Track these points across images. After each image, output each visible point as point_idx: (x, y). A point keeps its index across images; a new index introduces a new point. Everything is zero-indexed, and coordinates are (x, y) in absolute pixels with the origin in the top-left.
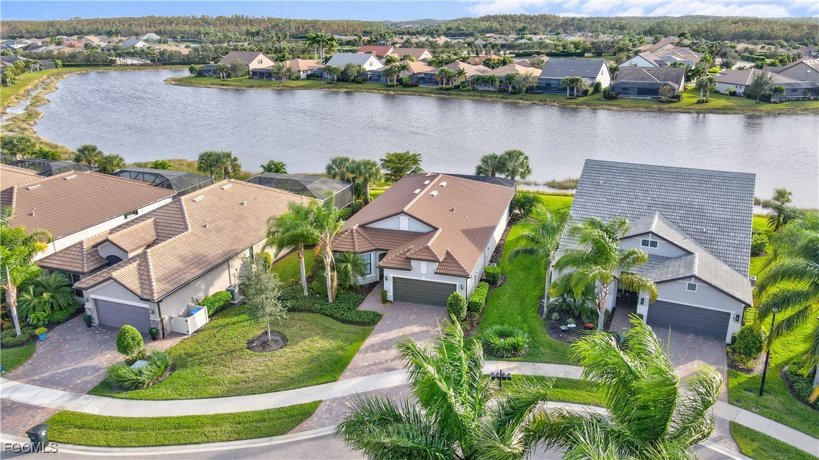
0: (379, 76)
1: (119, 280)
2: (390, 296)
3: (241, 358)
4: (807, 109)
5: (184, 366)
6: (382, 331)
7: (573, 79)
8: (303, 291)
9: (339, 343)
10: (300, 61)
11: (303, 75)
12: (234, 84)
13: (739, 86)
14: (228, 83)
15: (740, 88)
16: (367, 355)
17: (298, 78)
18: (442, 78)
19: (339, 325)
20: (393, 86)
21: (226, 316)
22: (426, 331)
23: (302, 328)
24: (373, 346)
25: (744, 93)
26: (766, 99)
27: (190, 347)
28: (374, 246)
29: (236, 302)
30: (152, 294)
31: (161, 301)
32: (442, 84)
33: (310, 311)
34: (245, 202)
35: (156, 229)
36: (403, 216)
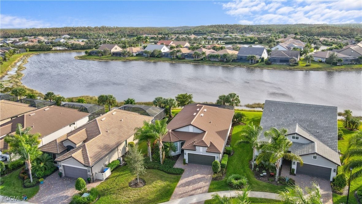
0: (168, 55)
1: (75, 157)
2: (187, 161)
3: (127, 191)
4: (353, 69)
5: (104, 195)
6: (185, 177)
7: (252, 56)
8: (149, 159)
9: (168, 183)
10: (133, 48)
11: (134, 54)
12: (105, 58)
13: (323, 58)
14: (102, 58)
15: (324, 59)
16: (180, 188)
17: (132, 56)
18: (195, 56)
19: (167, 175)
20: (174, 59)
21: (118, 171)
22: (204, 177)
23: (151, 176)
24: (182, 184)
25: (325, 61)
26: (335, 64)
27: (105, 186)
28: (179, 139)
29: (121, 165)
30: (89, 163)
31: (92, 166)
32: (195, 58)
33: (153, 168)
34: (122, 120)
35: (87, 133)
36: (191, 126)
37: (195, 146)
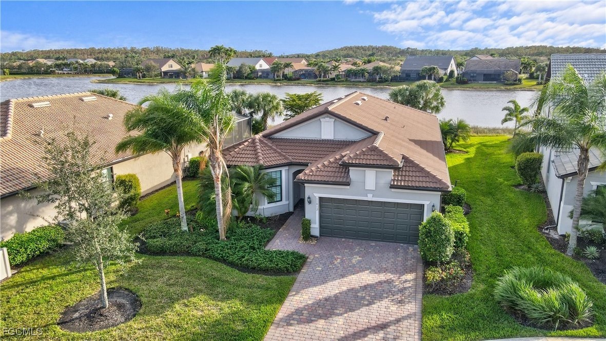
0: (268, 74)
2: (315, 229)
6: (310, 284)
8: (180, 225)
9: (237, 305)
10: (203, 64)
11: (205, 75)
12: (148, 81)
19: (235, 275)
20: (280, 80)
21: (45, 266)
22: (389, 282)
23: (171, 282)
24: (299, 312)
28: (287, 159)
33: (188, 253)
36: (327, 119)
37: (346, 166)
